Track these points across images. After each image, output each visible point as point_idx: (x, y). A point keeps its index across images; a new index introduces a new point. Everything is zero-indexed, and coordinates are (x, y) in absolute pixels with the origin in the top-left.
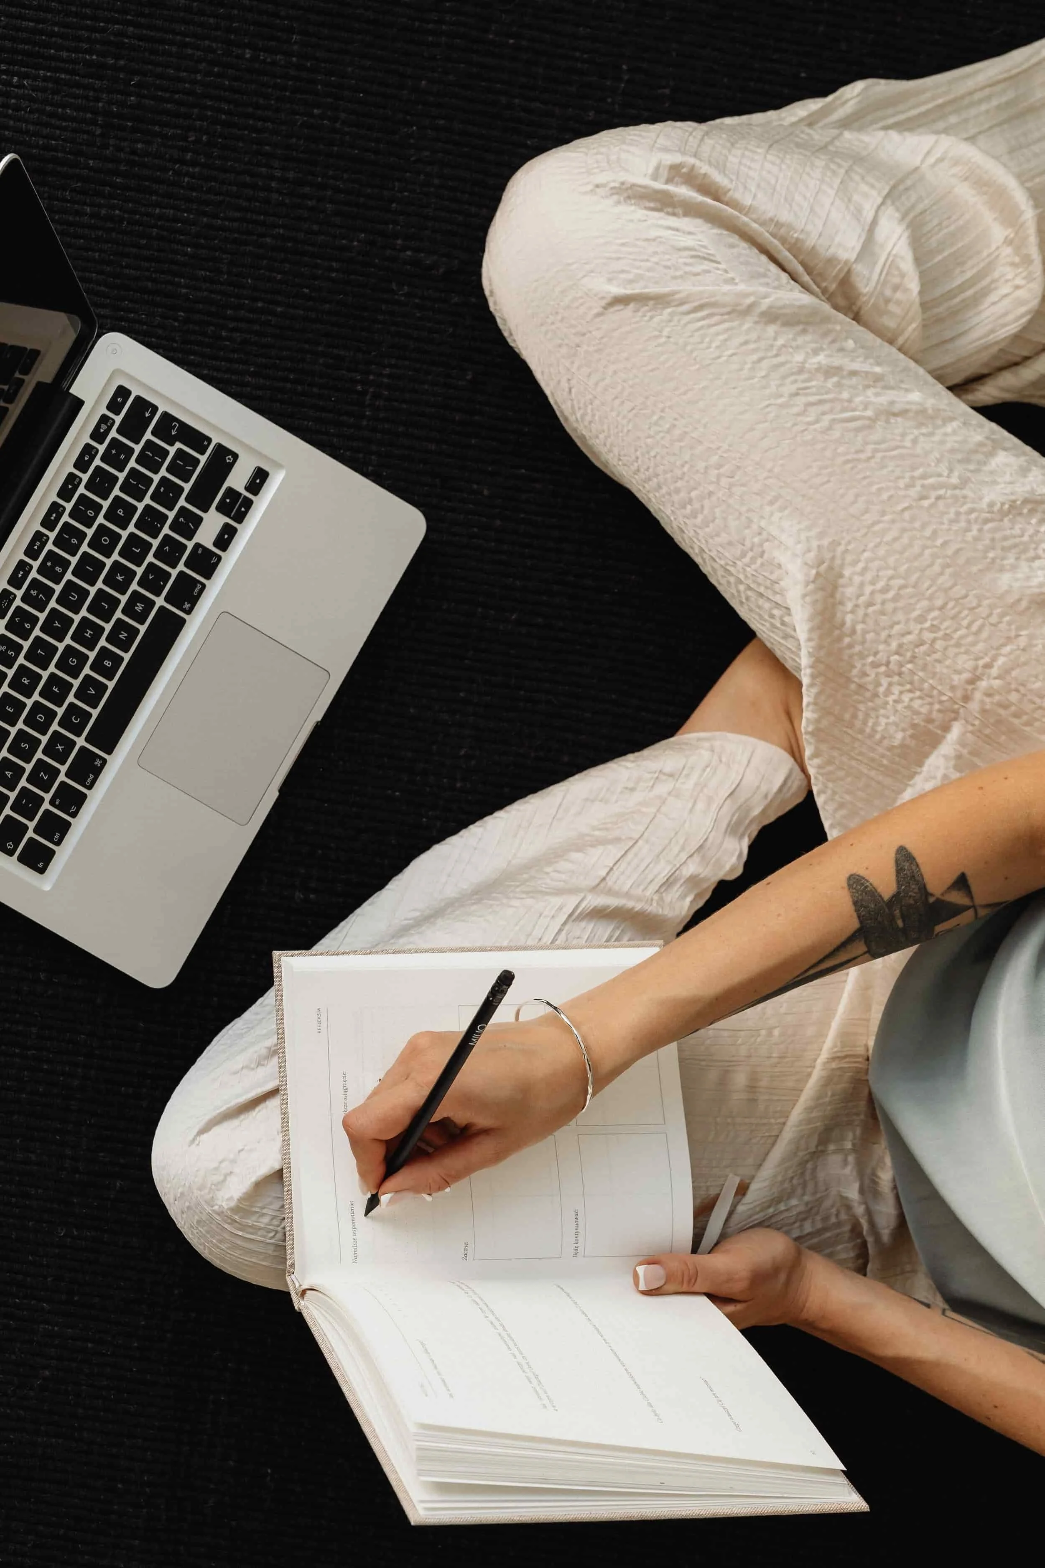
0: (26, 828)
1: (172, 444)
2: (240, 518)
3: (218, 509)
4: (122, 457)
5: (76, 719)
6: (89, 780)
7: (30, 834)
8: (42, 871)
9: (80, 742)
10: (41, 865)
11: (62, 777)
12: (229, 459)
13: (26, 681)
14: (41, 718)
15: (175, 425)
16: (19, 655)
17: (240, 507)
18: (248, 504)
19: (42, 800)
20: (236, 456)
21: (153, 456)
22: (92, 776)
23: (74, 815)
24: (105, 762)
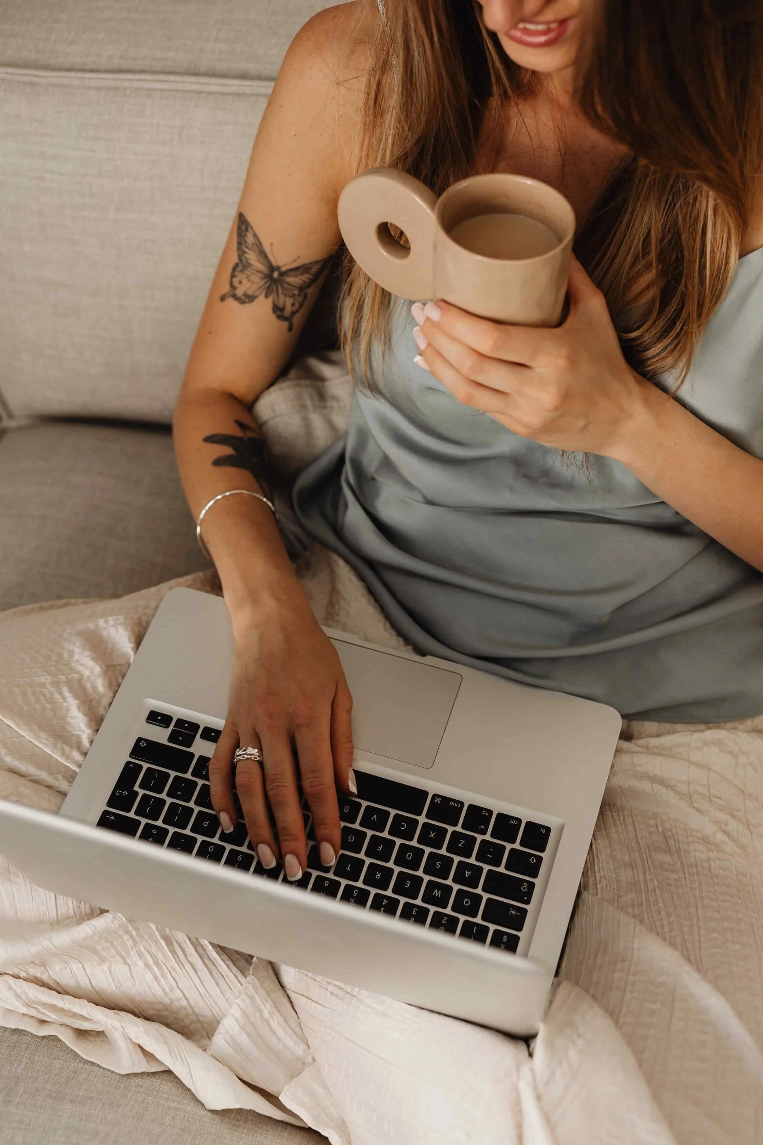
0: (512, 850)
1: (137, 793)
2: (194, 727)
3: (189, 746)
4: (154, 832)
5: (403, 826)
6: (456, 805)
7: (517, 846)
8: (548, 830)
9: (422, 819)
10: (544, 831)
11: (459, 828)
12: (143, 744)
13: (379, 875)
14: (409, 856)
15: (119, 793)
16: (356, 887)
17: (186, 729)
18: (180, 722)
19: (483, 842)
20: (140, 740)
21: (150, 806)
22: (451, 803)
23: (490, 812)
24: (435, 796)
